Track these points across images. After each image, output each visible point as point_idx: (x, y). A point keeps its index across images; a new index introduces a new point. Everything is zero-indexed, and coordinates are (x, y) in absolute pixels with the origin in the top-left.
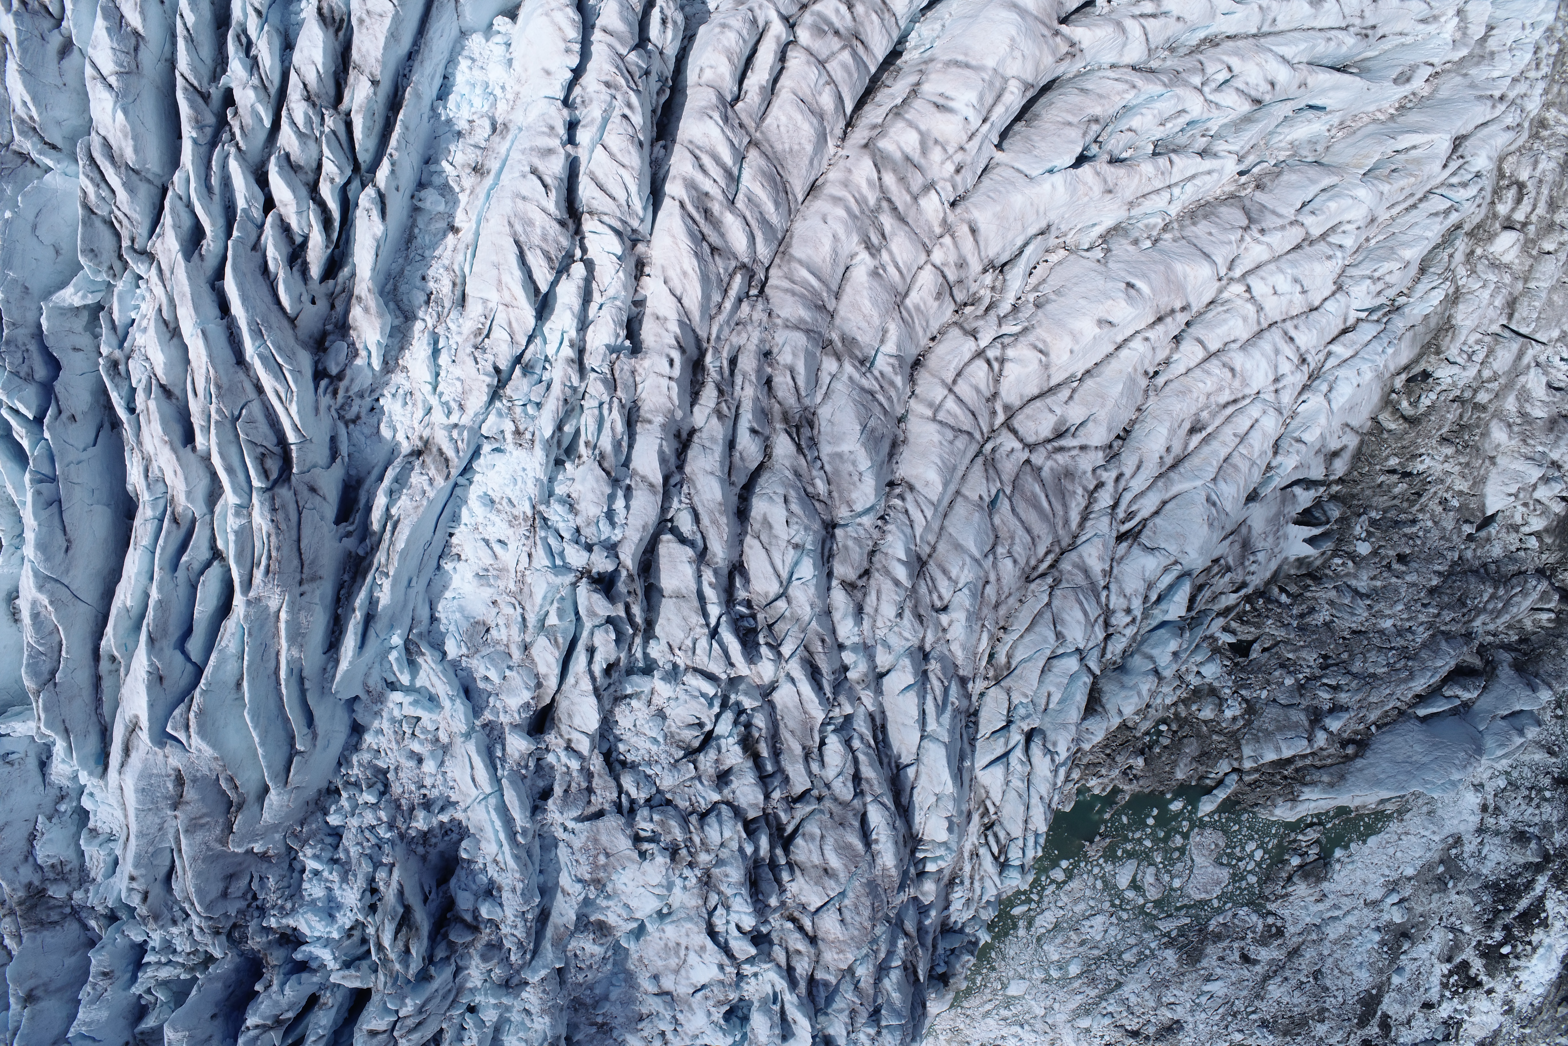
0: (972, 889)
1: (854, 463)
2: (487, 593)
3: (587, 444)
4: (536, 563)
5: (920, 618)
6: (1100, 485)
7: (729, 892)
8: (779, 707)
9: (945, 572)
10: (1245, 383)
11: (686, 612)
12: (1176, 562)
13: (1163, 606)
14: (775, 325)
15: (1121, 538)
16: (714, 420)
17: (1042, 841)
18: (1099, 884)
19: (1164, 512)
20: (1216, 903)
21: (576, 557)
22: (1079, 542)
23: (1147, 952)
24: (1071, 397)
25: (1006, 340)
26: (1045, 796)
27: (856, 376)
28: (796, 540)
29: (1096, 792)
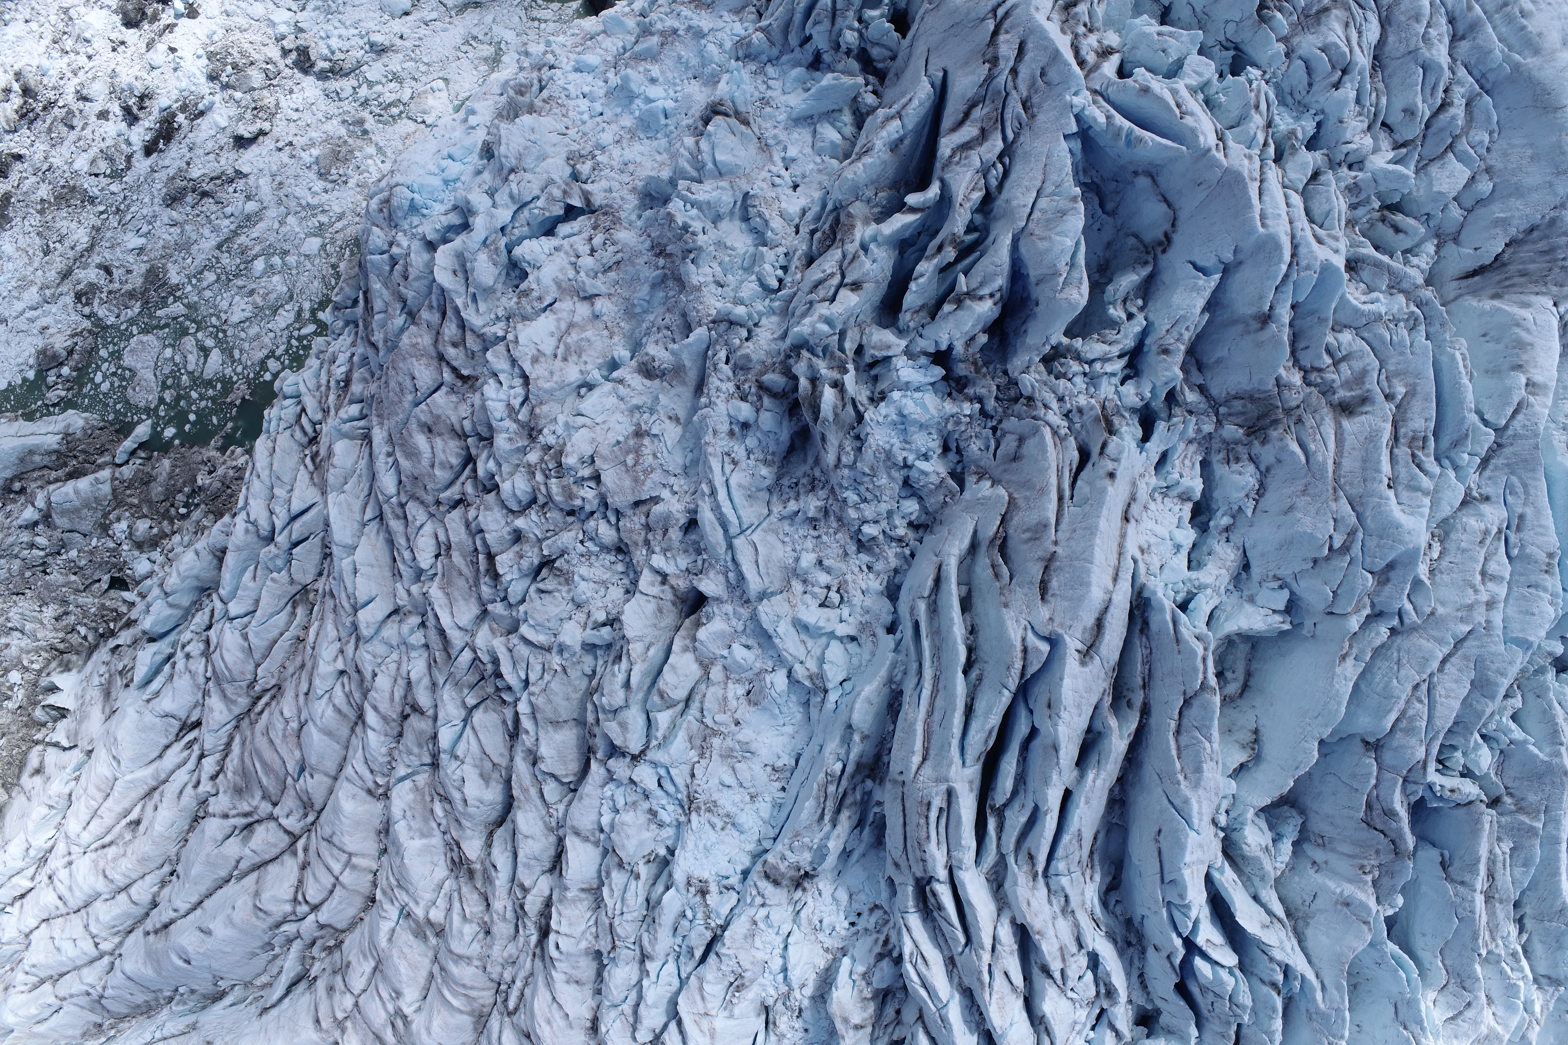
0: (329, 373)
1: (410, 828)
2: (745, 734)
3: (638, 877)
4: (686, 769)
5: (358, 671)
6: (214, 778)
7: (508, 423)
8: (473, 600)
9: (338, 711)
10: (95, 862)
11: (548, 708)
12: (148, 701)
13: (159, 658)
14: (480, 959)
15: (198, 724)
16: (527, 883)
17: (265, 425)
18: (236, 354)
19: (160, 749)
20: (135, 332)
21: (645, 775)
22: (233, 723)
23: (194, 281)
24: (238, 862)
25: (293, 918)
26: (254, 478)
27: (412, 905)
28: (455, 764)
29: (239, 450)
